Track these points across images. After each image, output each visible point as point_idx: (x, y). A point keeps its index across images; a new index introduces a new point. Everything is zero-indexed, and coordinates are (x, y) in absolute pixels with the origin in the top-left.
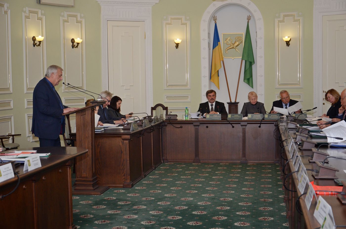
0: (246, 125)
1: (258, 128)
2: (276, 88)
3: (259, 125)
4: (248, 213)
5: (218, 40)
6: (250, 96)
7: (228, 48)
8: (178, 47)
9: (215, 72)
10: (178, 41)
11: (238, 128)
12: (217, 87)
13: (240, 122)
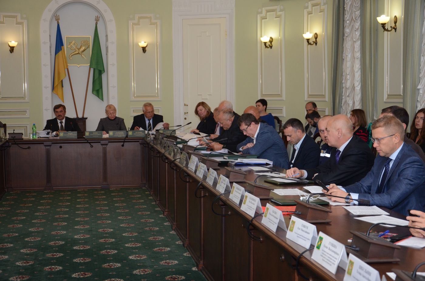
0: (107, 144)
1: (121, 147)
2: (131, 101)
3: (122, 143)
4: (139, 245)
5: (62, 44)
6: (108, 109)
7: (72, 53)
8: (13, 51)
9: (58, 81)
10: (13, 43)
11: (98, 147)
12: (61, 100)
13: (99, 141)
